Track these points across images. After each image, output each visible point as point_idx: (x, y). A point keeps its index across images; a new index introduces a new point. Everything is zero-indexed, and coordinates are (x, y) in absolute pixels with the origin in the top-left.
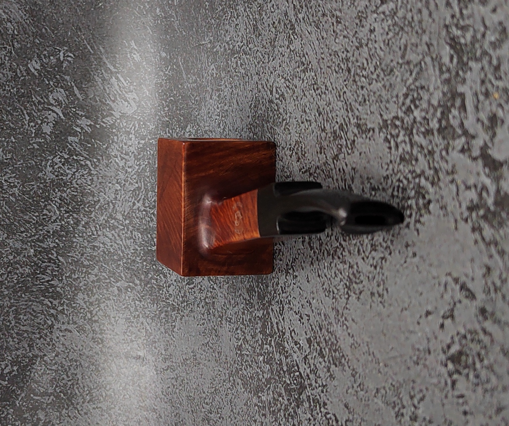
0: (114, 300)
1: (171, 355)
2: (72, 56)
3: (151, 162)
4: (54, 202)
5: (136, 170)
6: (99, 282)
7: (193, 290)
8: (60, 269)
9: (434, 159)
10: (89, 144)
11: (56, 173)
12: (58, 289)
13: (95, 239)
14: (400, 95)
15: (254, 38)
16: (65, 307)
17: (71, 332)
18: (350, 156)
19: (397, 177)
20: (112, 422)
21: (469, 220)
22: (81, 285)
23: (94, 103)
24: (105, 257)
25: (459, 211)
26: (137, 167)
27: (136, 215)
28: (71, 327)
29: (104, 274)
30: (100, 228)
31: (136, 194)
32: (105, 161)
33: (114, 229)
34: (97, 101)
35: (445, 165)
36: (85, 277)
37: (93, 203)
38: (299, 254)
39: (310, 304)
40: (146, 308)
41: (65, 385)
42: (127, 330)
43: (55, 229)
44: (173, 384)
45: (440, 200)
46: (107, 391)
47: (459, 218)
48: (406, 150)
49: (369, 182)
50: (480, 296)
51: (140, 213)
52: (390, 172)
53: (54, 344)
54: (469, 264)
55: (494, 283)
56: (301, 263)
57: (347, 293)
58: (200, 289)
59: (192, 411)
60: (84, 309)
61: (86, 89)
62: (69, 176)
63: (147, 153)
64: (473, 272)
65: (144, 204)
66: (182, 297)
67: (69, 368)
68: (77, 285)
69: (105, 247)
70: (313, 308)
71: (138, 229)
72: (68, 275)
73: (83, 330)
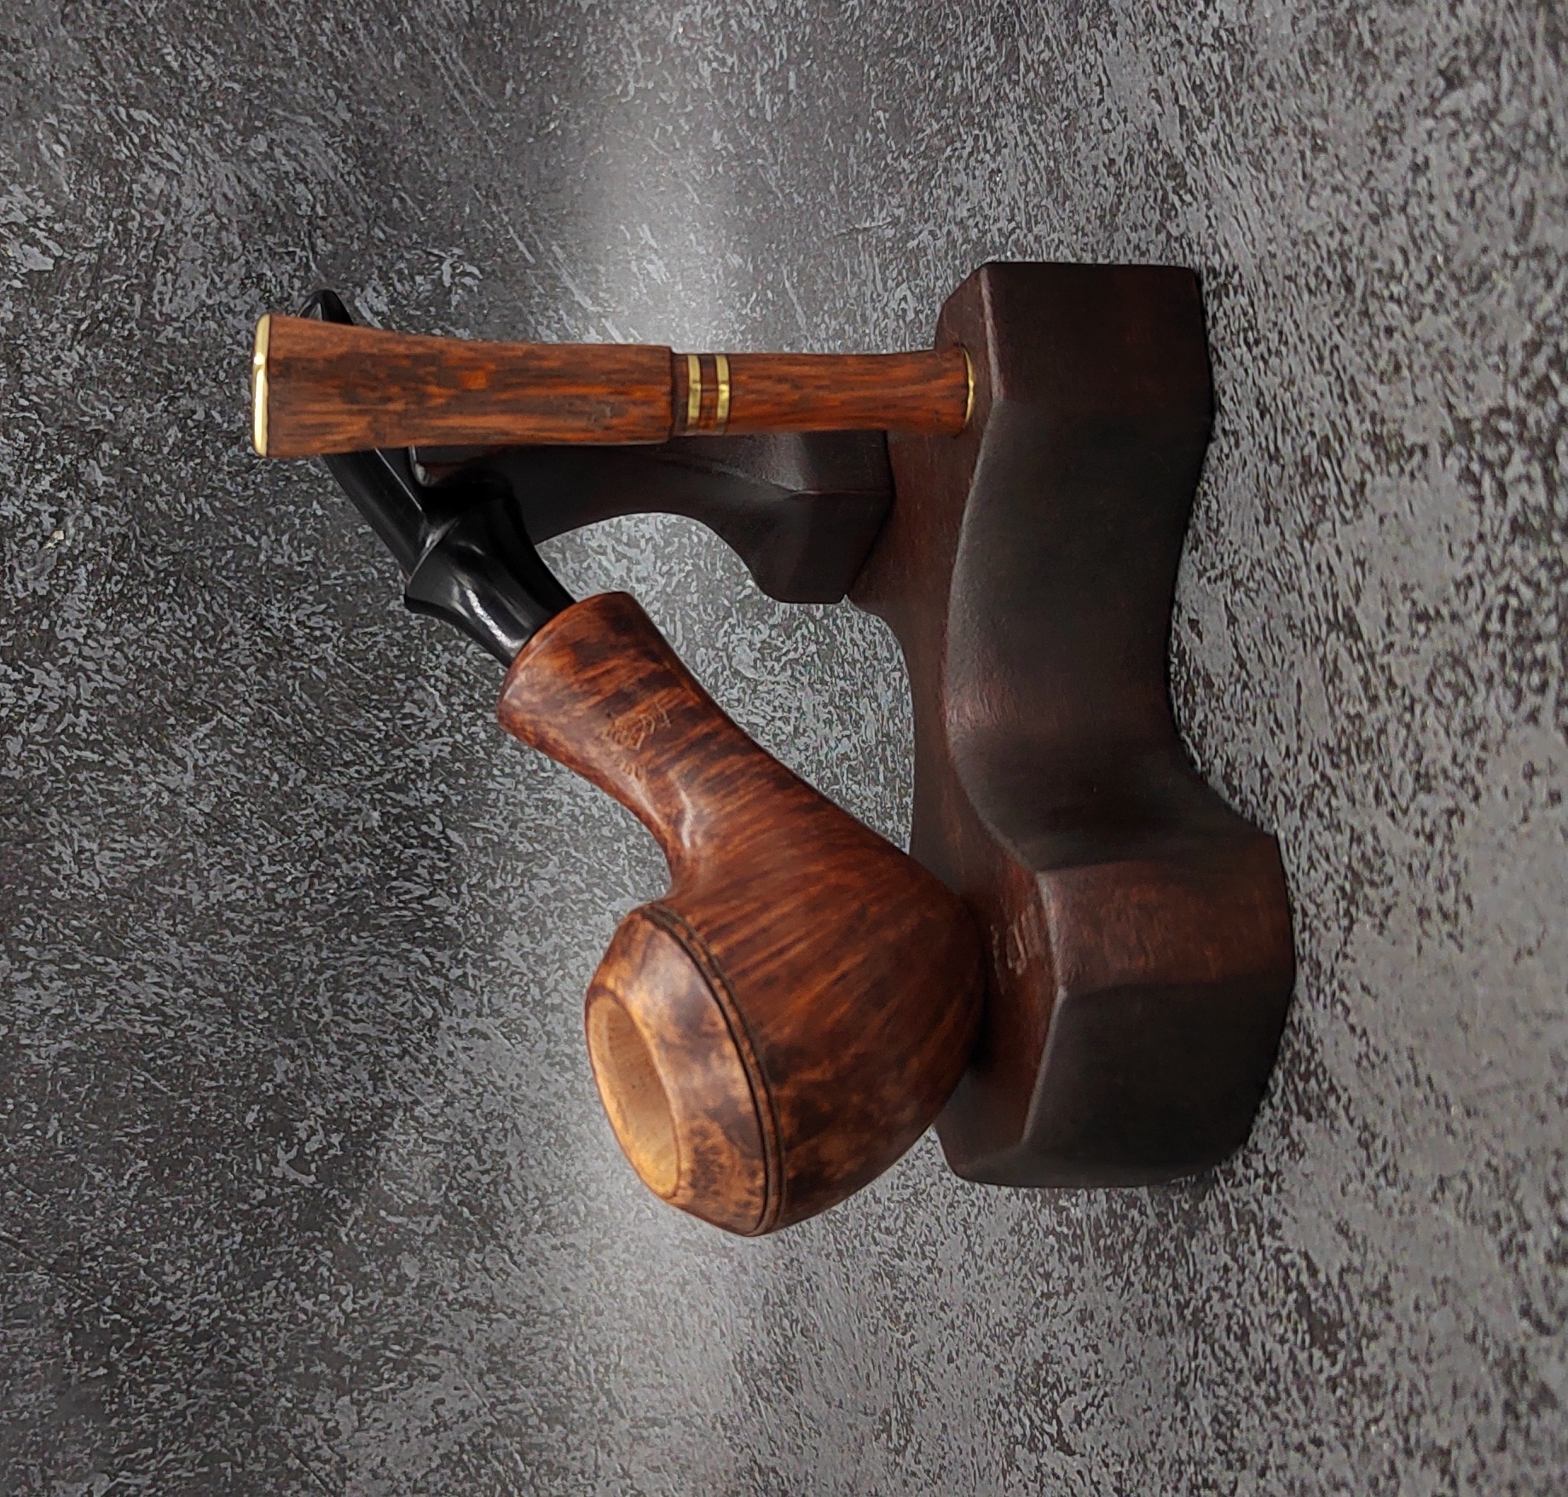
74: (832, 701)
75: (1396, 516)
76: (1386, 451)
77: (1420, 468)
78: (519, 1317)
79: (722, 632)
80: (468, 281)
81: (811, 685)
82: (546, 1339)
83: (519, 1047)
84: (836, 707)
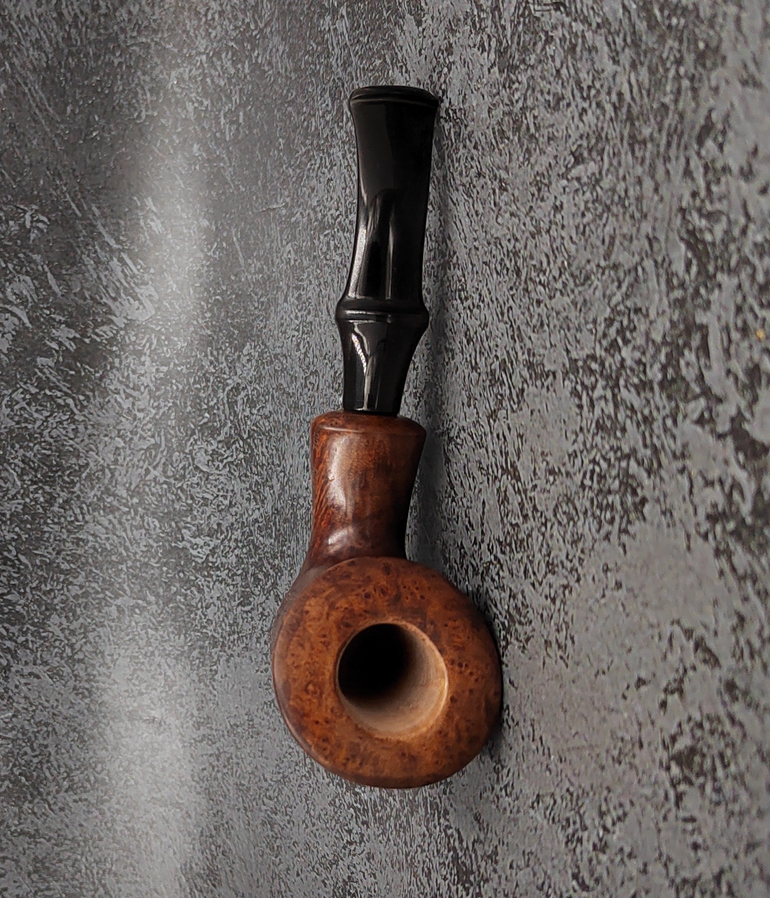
0: (111, 627)
1: (208, 717)
2: (46, 220)
3: (178, 402)
4: (13, 466)
5: (151, 415)
6: (87, 598)
7: (250, 615)
8: (22, 575)
9: (653, 431)
10: (71, 370)
11: (17, 419)
12: (18, 608)
13: (80, 527)
14: (601, 319)
16: (30, 638)
17: (38, 677)
18: (515, 415)
19: (591, 457)
21: (710, 537)
22: (56, 601)
23: (80, 302)
24: (96, 558)
25: (694, 520)
26: (154, 411)
27: (150, 490)
28: (36, 670)
29: (93, 585)
30: (88, 510)
31: (151, 456)
32: (98, 399)
33: (112, 512)
34: (85, 299)
35: (671, 442)
36: (62, 589)
37: (77, 468)
40: (166, 641)
41: (28, 764)
42: (132, 675)
43: (13, 509)
44: (211, 764)
45: (662, 499)
46: (98, 773)
47: (693, 532)
48: (606, 411)
49: (544, 460)
50: (727, 662)
51: (158, 486)
52: (579, 446)
53: (10, 697)
54: (709, 609)
55: (749, 643)
57: (505, 637)
58: (263, 614)
60: (61, 641)
61: (68, 277)
62: (39, 423)
63: (171, 387)
64: (716, 620)
65: (165, 472)
66: (230, 625)
67: (36, 737)
68: (49, 601)
69: (97, 542)
71: (154, 514)
72: (34, 585)
73: (58, 674)
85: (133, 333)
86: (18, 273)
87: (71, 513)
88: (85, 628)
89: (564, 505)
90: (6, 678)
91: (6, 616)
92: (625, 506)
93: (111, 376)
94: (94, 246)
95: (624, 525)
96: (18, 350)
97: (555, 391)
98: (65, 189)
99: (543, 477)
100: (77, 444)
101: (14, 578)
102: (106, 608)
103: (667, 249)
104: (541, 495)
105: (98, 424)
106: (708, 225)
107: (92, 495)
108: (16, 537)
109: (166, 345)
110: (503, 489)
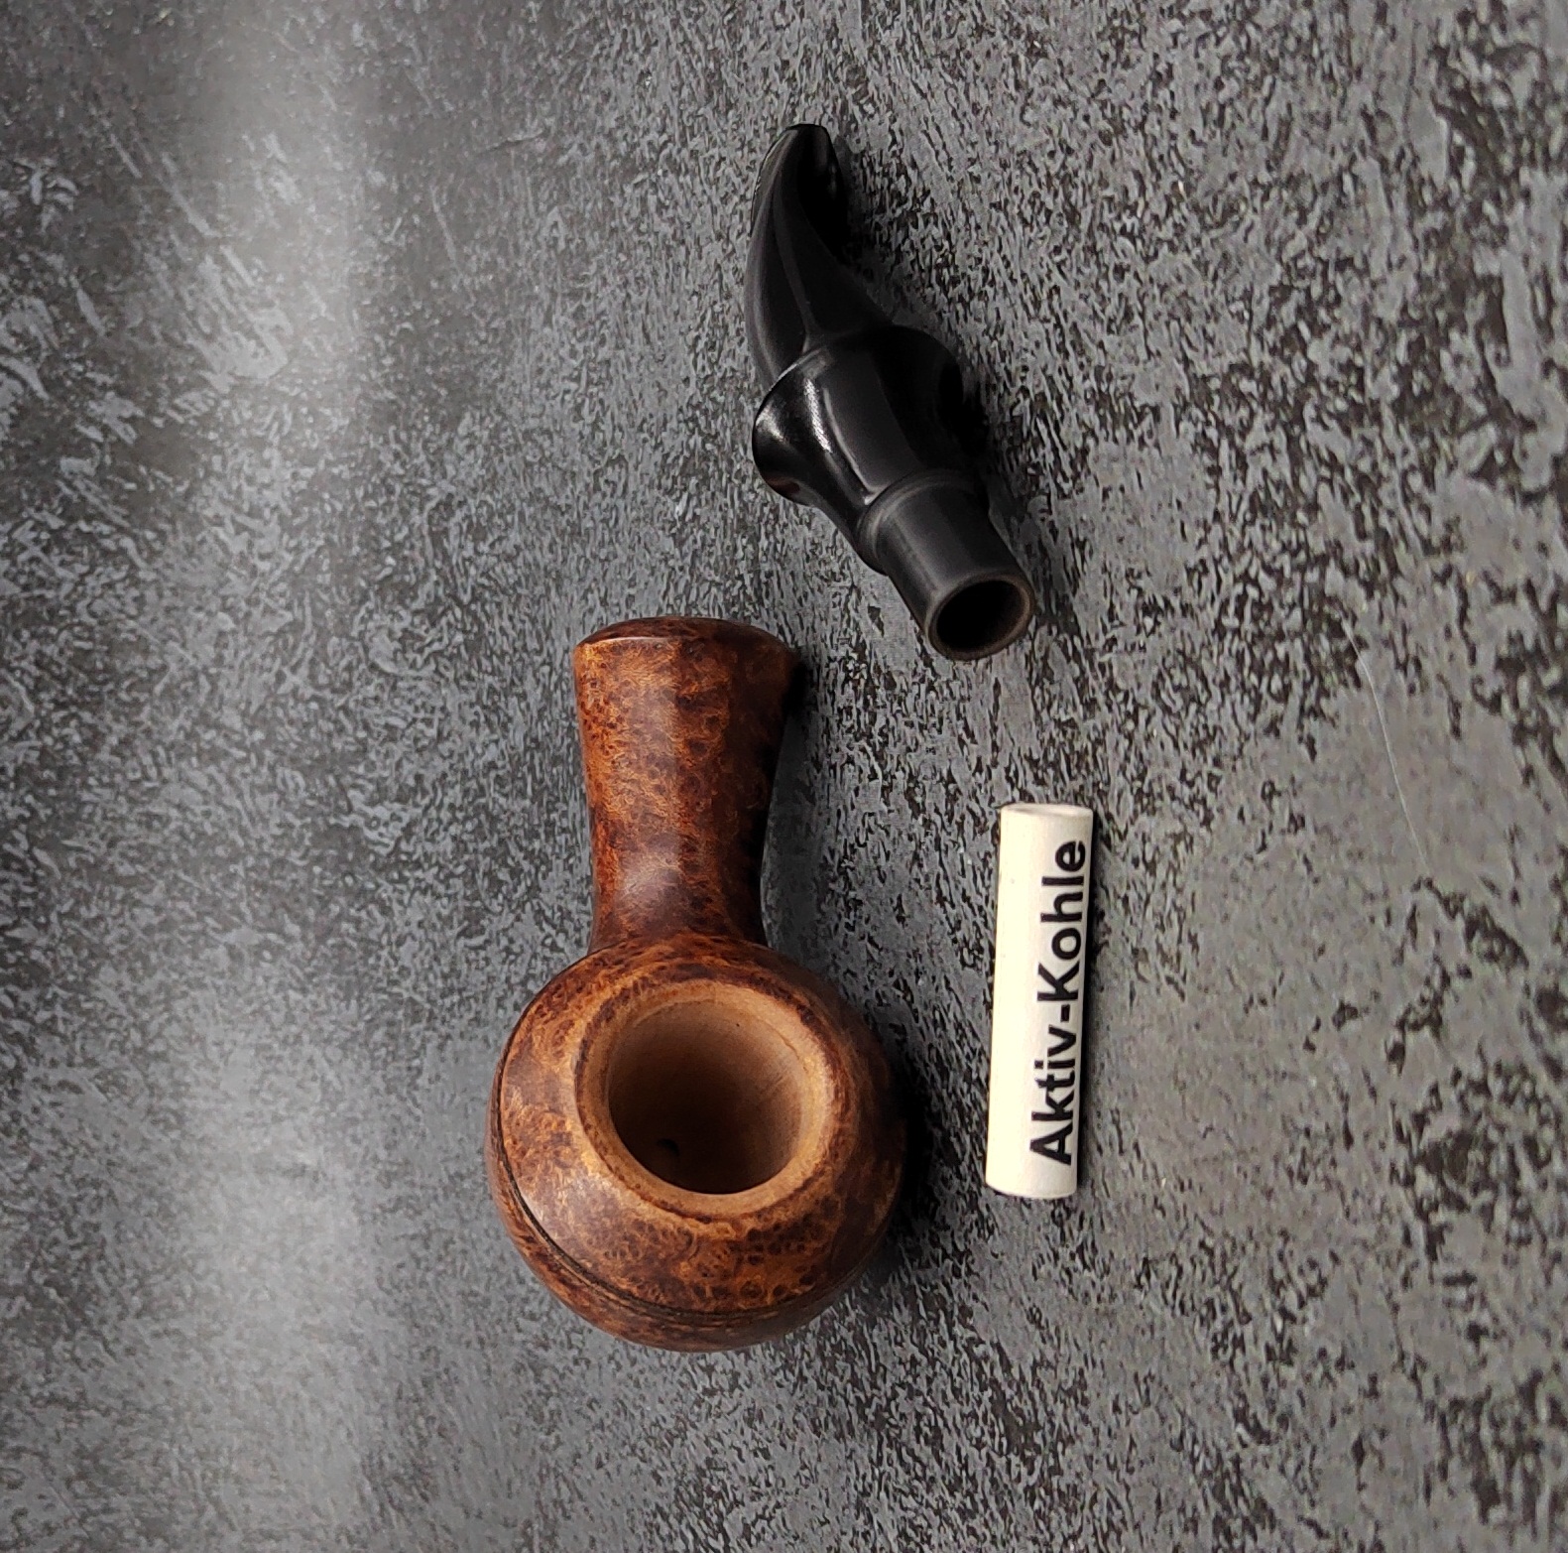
0: (218, 988)
1: (407, 1162)
2: (72, 187)
3: (335, 538)
4: (18, 674)
5: (285, 566)
6: (169, 932)
7: (482, 954)
8: (41, 888)
9: (1379, 502)
10: (129, 480)
11: (23, 580)
12: (35, 955)
13: (153, 792)
14: (1261, 290)
15: (709, 115)
16: (59, 1012)
17: (76, 1089)
18: (1067, 501)
19: (1240, 568)
20: (217, 1378)
21: (1506, 703)
22: (109, 939)
23: (144, 346)
24: (186, 852)
25: (1468, 674)
26: (289, 558)
27: (286, 714)
28: (74, 1076)
29: (182, 905)
30: (169, 759)
31: (285, 647)
32: (182, 538)
33: (214, 760)
34: (153, 340)
35: (1421, 521)
36: (121, 914)
37: (144, 674)
38: (869, 830)
39: (907, 990)
40: (322, 1013)
41: (61, 1262)
42: (260, 1081)
43: (20, 760)
44: (413, 1256)
45: (1399, 637)
46: (199, 1278)
47: (1466, 697)
48: (1275, 475)
49: (1132, 586)
50: (1542, 953)
51: (301, 707)
52: (1212, 550)
53: (23, 1131)
54: (1501, 848)
56: (876, 858)
58: (508, 950)
59: (481, 1341)
60: (122, 1018)
61: (117, 298)
62: (66, 588)
63: (322, 508)
64: (1517, 873)
65: (312, 677)
66: (445, 977)
67: (74, 1207)
68: (96, 940)
69: (185, 820)
70: (916, 1005)
71: (293, 760)
72: (66, 908)
73: (115, 1083)
74: (479, 697)
75: (1122, 489)
76: (1113, 414)
77: (1150, 434)
78: (114, 1415)
79: (357, 619)
80: (61, 197)
81: (457, 681)
82: (145, 1440)
83: (116, 1102)
84: (484, 707)
85: (247, 403)
86: (19, 291)
87: (132, 763)
88: (168, 993)
89: (1177, 674)
90: (14, 1094)
91: (11, 971)
92: (1314, 661)
93: (207, 490)
94: (166, 235)
95: (1310, 701)
96: (23, 444)
97: (1157, 445)
98: (107, 124)
99: (1129, 622)
100: (144, 626)
101: (26, 896)
102: (208, 952)
103: (1407, 132)
104: (1127, 659)
105: (186, 587)
106: (1499, 76)
107: (174, 727)
108: (27, 814)
109: (311, 426)
110: (1039, 655)
